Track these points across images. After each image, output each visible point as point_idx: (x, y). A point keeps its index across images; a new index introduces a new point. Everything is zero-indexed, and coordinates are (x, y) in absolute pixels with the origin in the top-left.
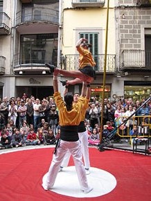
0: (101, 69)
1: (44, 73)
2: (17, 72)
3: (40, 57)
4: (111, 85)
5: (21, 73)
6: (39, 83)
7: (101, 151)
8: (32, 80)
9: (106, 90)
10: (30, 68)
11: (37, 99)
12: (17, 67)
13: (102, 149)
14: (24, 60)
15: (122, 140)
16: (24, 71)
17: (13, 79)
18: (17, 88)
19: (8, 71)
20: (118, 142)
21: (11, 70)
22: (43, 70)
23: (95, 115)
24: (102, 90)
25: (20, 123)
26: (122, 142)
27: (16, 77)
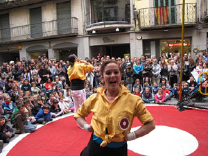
0: (179, 21)
1: (117, 30)
2: (90, 32)
3: (112, 14)
4: (191, 38)
5: (94, 32)
6: (113, 41)
7: (180, 110)
8: (105, 39)
9: (185, 44)
10: (103, 26)
11: (113, 58)
12: (90, 27)
13: (182, 108)
14: (96, 19)
15: (205, 99)
16: (97, 30)
17: (86, 40)
18: (91, 48)
19: (81, 32)
20: (200, 101)
21: (84, 30)
22: (116, 28)
23: (174, 71)
24: (181, 44)
25: (97, 83)
26: (204, 101)
27: (89, 37)
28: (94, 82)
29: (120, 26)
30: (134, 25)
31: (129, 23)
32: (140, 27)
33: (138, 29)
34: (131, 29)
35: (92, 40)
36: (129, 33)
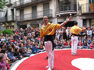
2: (58, 16)
5: (60, 16)
8: (65, 19)
10: (64, 13)
12: (58, 14)
14: (61, 10)
16: (61, 15)
17: (56, 19)
19: (54, 16)
21: (55, 15)
22: (70, 14)
27: (58, 18)
28: (59, 38)
29: (72, 13)
30: (78, 12)
31: (76, 11)
32: (81, 13)
33: (80, 14)
34: (77, 14)
35: (59, 20)
36: (76, 16)
